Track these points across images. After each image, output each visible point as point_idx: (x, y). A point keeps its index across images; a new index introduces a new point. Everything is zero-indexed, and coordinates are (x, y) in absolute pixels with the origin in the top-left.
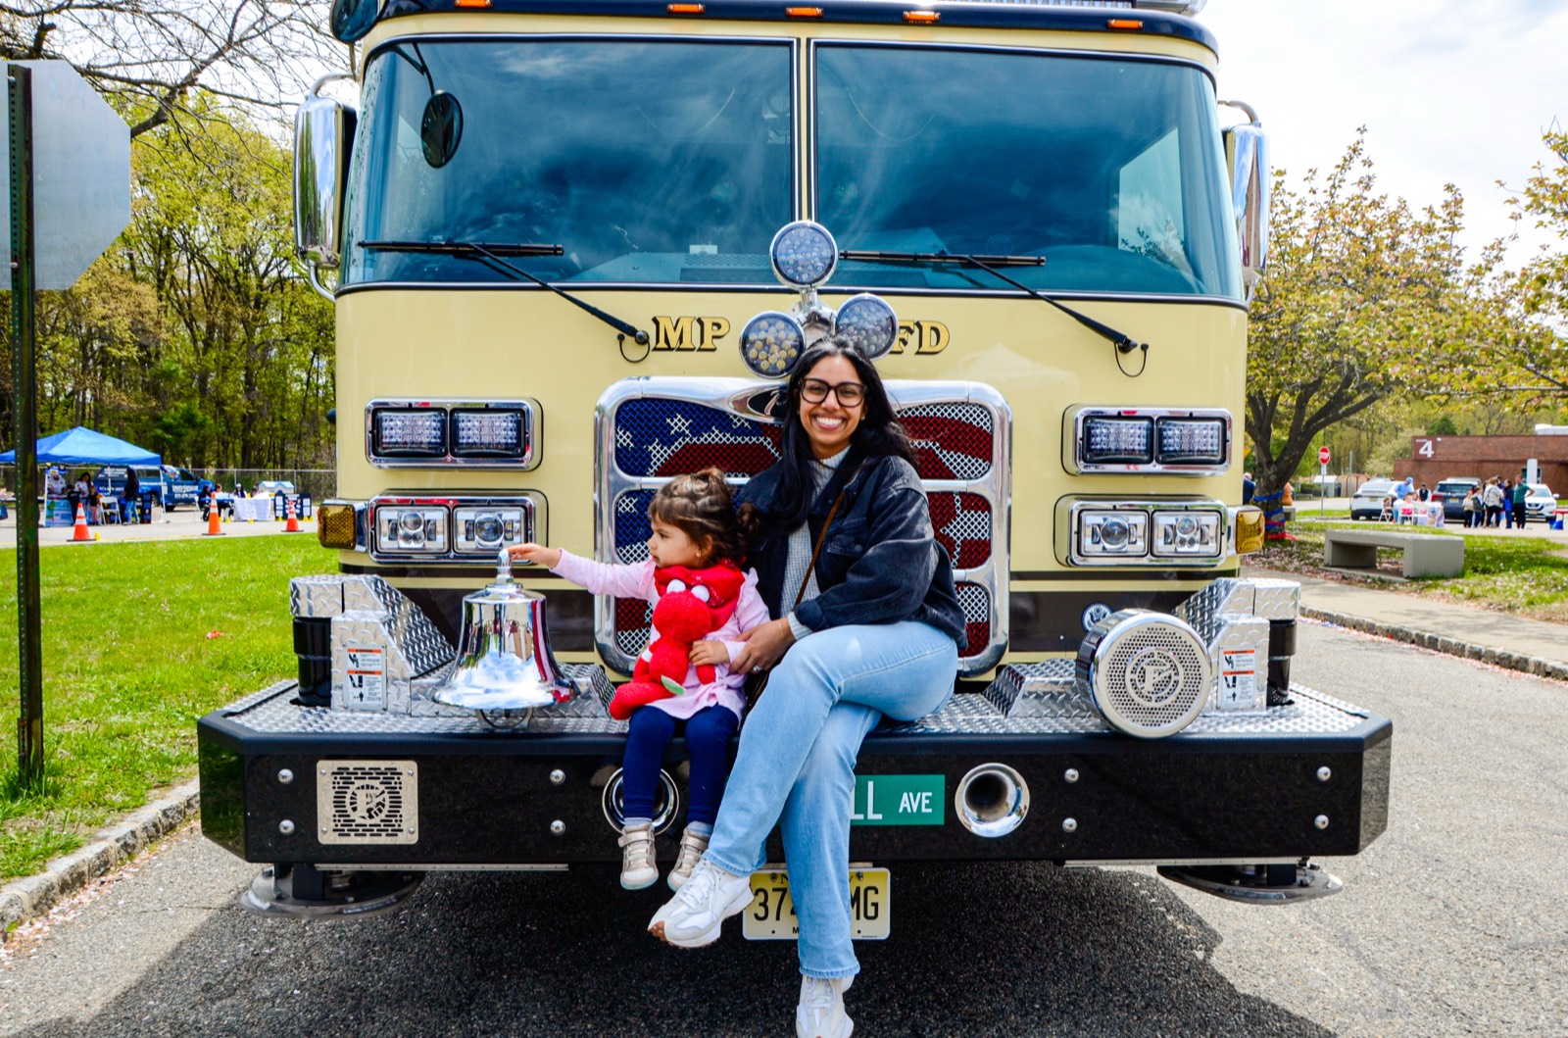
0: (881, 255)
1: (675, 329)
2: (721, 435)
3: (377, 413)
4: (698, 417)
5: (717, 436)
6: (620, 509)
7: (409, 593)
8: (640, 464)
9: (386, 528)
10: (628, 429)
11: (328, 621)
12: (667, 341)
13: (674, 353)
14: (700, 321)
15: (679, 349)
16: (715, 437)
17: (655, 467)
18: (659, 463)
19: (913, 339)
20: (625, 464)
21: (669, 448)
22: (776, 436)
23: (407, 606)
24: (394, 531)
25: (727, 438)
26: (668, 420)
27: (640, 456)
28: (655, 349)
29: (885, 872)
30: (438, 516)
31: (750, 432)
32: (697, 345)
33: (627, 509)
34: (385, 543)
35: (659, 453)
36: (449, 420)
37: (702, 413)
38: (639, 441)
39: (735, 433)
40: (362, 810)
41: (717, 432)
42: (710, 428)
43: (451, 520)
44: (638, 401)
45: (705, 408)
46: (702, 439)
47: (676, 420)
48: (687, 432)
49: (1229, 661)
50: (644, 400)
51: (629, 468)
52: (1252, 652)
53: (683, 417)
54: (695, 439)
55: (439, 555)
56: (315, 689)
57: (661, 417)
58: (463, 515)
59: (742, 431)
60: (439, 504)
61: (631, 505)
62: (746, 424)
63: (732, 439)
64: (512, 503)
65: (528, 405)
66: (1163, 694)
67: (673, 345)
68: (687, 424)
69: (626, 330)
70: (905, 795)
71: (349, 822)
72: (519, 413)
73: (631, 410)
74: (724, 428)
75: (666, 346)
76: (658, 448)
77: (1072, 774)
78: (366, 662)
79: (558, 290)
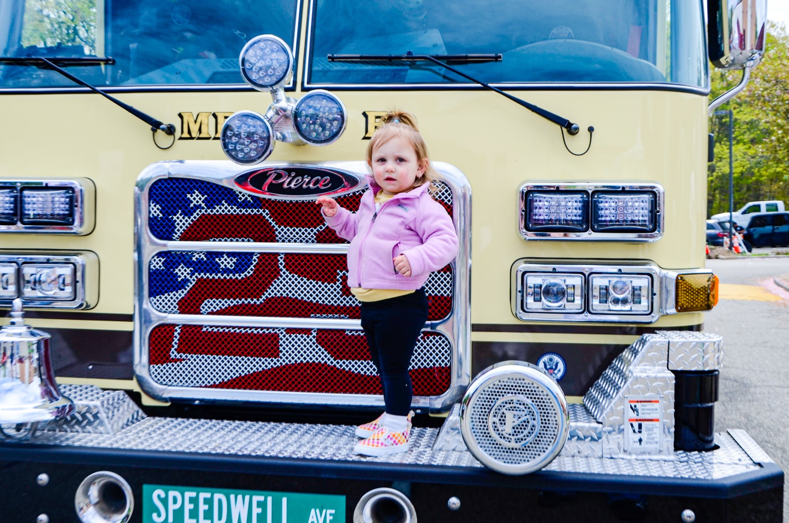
0: (361, 58)
1: (195, 122)
2: (229, 208)
4: (211, 193)
5: (226, 208)
6: (152, 267)
8: (167, 230)
10: (158, 203)
12: (189, 132)
13: (195, 141)
14: (215, 115)
15: (199, 138)
16: (224, 209)
17: (179, 234)
18: (181, 230)
20: (156, 230)
21: (189, 218)
22: (273, 208)
25: (234, 210)
26: (189, 196)
27: (167, 224)
28: (181, 138)
30: (5, 270)
31: (252, 205)
32: (213, 135)
33: (157, 267)
35: (182, 222)
36: (18, 193)
37: (214, 189)
38: (167, 212)
39: (240, 206)
41: (226, 205)
42: (220, 202)
43: (19, 274)
44: (165, 180)
45: (217, 186)
46: (215, 211)
47: (194, 196)
48: (203, 205)
49: (634, 409)
50: (171, 179)
51: (159, 233)
52: (658, 402)
53: (200, 193)
54: (209, 211)
57: (183, 193)
58: (28, 270)
59: (245, 204)
60: (8, 262)
61: (160, 264)
62: (249, 199)
63: (238, 211)
65: (77, 185)
66: (520, 436)
67: (194, 135)
68: (203, 198)
69: (155, 125)
70: (313, 511)
72: (69, 190)
73: (160, 187)
74: (232, 202)
75: (188, 136)
76: (181, 218)
77: (454, 502)
79: (105, 93)
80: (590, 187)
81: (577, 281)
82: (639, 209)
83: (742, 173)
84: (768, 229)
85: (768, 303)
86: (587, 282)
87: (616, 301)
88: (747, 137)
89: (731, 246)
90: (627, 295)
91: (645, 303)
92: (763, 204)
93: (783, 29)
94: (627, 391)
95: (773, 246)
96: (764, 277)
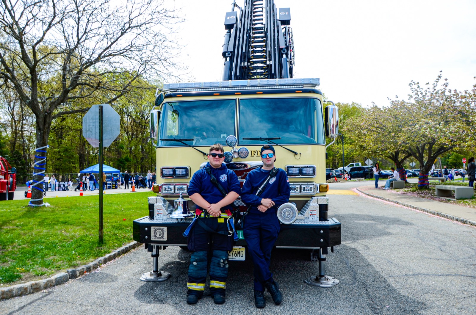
3: (162, 169)
7: (168, 201)
9: (164, 189)
11: (154, 204)
19: (256, 154)
23: (168, 202)
24: (165, 189)
29: (244, 248)
30: (172, 187)
34: (164, 192)
36: (174, 170)
40: (158, 235)
43: (174, 187)
49: (311, 212)
52: (316, 211)
55: (173, 194)
56: (152, 216)
58: (177, 187)
60: (172, 185)
64: (185, 185)
65: (187, 167)
66: (289, 216)
69: (204, 154)
71: (156, 237)
72: (186, 169)
78: (160, 212)
79: (193, 147)
80: (301, 166)
81: (298, 186)
82: (310, 170)
83: (348, 154)
84: (356, 172)
85: (354, 195)
86: (300, 186)
87: (307, 190)
88: (349, 142)
89: (344, 178)
90: (309, 189)
91: (313, 190)
92: (354, 164)
93: (361, 106)
94: (310, 208)
95: (359, 177)
96: (353, 188)
